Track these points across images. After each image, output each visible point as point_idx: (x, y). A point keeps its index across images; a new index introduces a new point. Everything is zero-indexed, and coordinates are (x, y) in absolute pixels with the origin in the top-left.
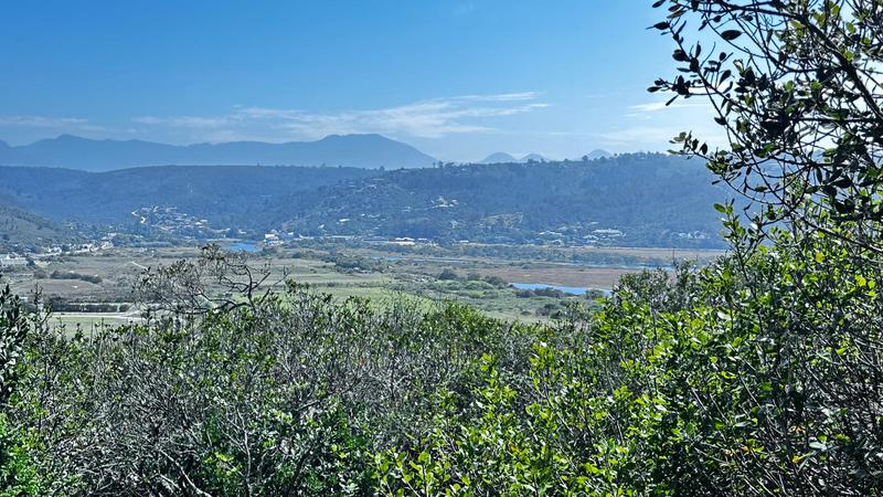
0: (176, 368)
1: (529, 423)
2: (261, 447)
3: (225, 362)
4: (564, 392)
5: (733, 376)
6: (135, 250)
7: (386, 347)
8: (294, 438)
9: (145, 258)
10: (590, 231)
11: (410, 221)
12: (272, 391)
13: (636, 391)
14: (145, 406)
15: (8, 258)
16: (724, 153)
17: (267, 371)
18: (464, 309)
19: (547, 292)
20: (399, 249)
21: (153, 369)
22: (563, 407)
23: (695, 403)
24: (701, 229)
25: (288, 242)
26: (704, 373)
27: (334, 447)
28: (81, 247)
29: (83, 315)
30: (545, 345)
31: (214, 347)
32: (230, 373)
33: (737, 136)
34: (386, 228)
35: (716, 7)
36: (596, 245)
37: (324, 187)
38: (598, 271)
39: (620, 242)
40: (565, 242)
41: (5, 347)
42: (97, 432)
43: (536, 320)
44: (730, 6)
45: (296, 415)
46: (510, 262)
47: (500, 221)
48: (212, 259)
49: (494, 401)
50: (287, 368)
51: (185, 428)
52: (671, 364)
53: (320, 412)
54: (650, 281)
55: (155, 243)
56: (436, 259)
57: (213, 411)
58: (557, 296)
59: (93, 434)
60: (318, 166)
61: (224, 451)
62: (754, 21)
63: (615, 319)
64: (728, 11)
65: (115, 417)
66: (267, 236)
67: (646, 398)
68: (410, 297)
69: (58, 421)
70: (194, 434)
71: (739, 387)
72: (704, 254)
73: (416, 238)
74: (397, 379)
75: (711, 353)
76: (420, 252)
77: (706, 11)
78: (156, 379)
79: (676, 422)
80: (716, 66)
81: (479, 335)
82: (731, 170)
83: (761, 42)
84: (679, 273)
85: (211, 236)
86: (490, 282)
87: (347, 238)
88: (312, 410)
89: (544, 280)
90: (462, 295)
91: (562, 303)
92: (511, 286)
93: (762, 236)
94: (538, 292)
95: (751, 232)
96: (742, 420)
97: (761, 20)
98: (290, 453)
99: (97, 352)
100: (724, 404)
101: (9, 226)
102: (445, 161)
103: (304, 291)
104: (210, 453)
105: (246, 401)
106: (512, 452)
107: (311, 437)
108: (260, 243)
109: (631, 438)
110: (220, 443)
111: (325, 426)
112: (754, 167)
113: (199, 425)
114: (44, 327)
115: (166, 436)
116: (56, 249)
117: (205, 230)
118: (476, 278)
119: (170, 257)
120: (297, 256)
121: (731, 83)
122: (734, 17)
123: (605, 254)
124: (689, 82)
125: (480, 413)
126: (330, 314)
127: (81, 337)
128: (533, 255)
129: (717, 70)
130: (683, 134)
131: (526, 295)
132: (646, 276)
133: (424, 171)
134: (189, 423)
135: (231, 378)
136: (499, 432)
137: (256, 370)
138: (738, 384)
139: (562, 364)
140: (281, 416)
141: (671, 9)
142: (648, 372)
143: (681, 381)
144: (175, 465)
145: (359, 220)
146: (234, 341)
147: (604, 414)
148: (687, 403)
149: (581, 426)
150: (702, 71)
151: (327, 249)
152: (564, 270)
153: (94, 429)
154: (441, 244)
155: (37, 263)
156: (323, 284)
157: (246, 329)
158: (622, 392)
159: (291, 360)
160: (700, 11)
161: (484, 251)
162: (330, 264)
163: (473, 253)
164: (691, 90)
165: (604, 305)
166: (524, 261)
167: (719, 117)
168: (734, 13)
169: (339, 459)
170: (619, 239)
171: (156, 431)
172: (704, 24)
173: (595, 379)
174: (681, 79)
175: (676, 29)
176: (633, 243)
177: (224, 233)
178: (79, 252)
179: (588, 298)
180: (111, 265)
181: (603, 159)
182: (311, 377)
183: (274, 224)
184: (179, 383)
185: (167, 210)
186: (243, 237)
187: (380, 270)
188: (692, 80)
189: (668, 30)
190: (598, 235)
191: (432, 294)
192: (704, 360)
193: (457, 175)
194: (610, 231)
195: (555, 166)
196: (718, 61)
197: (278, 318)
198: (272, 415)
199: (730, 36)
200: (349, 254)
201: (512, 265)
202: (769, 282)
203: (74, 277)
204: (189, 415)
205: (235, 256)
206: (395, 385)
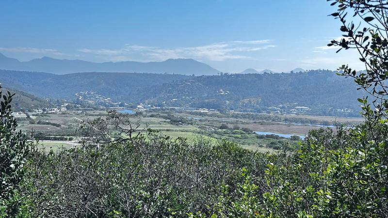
0: (96, 169)
1: (264, 202)
2: (135, 208)
3: (119, 167)
4: (281, 187)
5: (366, 183)
6: (76, 112)
7: (195, 162)
8: (150, 204)
9: (81, 115)
10: (294, 107)
11: (206, 101)
12: (140, 182)
13: (316, 187)
14: (81, 187)
15: (18, 114)
16: (363, 75)
17: (138, 172)
18: (232, 144)
19: (272, 136)
20: (201, 114)
21: (85, 170)
22: (281, 194)
23: (346, 195)
24: (348, 107)
25: (148, 109)
26: (351, 180)
27: (169, 209)
28: (52, 110)
29: (52, 142)
30: (272, 164)
31: (114, 160)
32: (121, 172)
33: (371, 67)
34: (195, 104)
35: (362, 6)
36: (296, 114)
37: (166, 84)
38: (297, 127)
39: (308, 113)
40: (281, 112)
41: (18, 158)
42: (59, 198)
43: (266, 150)
44: (369, 5)
45: (151, 193)
46: (254, 121)
47: (250, 102)
48: (113, 117)
49: (247, 191)
50: (148, 171)
51: (99, 198)
52: (335, 176)
53: (163, 192)
54: (324, 133)
55: (86, 108)
56: (218, 119)
57: (112, 190)
58: (277, 138)
59: (56, 200)
60: (163, 74)
61: (117, 209)
62: (381, 13)
63: (307, 153)
64: (367, 8)
65: (67, 192)
66: (138, 106)
67: (322, 191)
68: (206, 137)
69: (41, 193)
70: (103, 201)
71: (369, 188)
72: (350, 120)
73: (209, 109)
74: (200, 177)
75: (355, 171)
76: (211, 116)
77: (357, 7)
78: (86, 174)
79: (336, 204)
80: (361, 34)
81: (240, 157)
82: (367, 83)
83: (384, 22)
84: (338, 130)
85: (112, 106)
86: (244, 131)
87: (176, 108)
88: (159, 191)
89: (271, 130)
90: (230, 137)
91: (279, 142)
92: (254, 133)
93: (381, 115)
94: (267, 136)
95: (375, 112)
96: (370, 205)
97: (384, 12)
98: (148, 211)
99: (59, 161)
100: (361, 196)
101: (19, 99)
102: (224, 73)
103: (156, 134)
104: (111, 210)
105: (128, 186)
106: (255, 215)
107: (159, 204)
108: (135, 110)
109: (313, 210)
110: (116, 205)
111: (165, 199)
112: (379, 82)
113: (106, 196)
114: (36, 149)
115: (90, 201)
116: (40, 110)
117: (109, 103)
118: (238, 128)
119: (93, 115)
120: (152, 116)
121: (369, 43)
122: (371, 11)
123: (301, 119)
124: (348, 42)
125: (240, 196)
126: (169, 146)
127: (52, 153)
128: (265, 118)
129: (362, 36)
130: (343, 66)
131: (261, 137)
132: (322, 131)
133: (213, 77)
134: (101, 195)
135: (121, 175)
136: (250, 206)
137: (133, 171)
138: (368, 187)
139: (280, 174)
140: (144, 193)
141: (340, 6)
142: (323, 179)
143: (340, 184)
144: (94, 215)
145: (182, 100)
146: (123, 157)
147: (301, 199)
148: (342, 195)
149: (289, 204)
150: (354, 37)
151: (166, 113)
152: (280, 126)
153: (57, 197)
154: (221, 112)
155: (31, 117)
156: (164, 130)
157: (129, 152)
158: (310, 188)
159: (150, 167)
160: (354, 7)
161: (242, 115)
162: (168, 120)
163: (236, 116)
164: (349, 46)
165: (302, 146)
166: (261, 121)
167: (362, 58)
168: (370, 8)
169: (171, 215)
170: (308, 111)
171: (86, 199)
172: (356, 13)
173: (296, 181)
174: (344, 40)
175: (342, 16)
176: (315, 114)
177: (118, 104)
178: (50, 112)
179: (292, 140)
180: (65, 118)
181: (301, 72)
182: (158, 175)
183: (142, 101)
184: (97, 176)
185: (92, 93)
186: (127, 107)
187: (192, 124)
188: (349, 41)
189: (338, 16)
190: (297, 109)
191: (216, 136)
192: (352, 175)
193: (229, 79)
194: (303, 107)
195: (277, 76)
196: (362, 31)
197: (144, 147)
198: (140, 193)
199: (368, 19)
200: (177, 115)
201: (255, 123)
202: (384, 137)
203: (48, 124)
204: (102, 192)
205: (124, 116)
206: (199, 180)
